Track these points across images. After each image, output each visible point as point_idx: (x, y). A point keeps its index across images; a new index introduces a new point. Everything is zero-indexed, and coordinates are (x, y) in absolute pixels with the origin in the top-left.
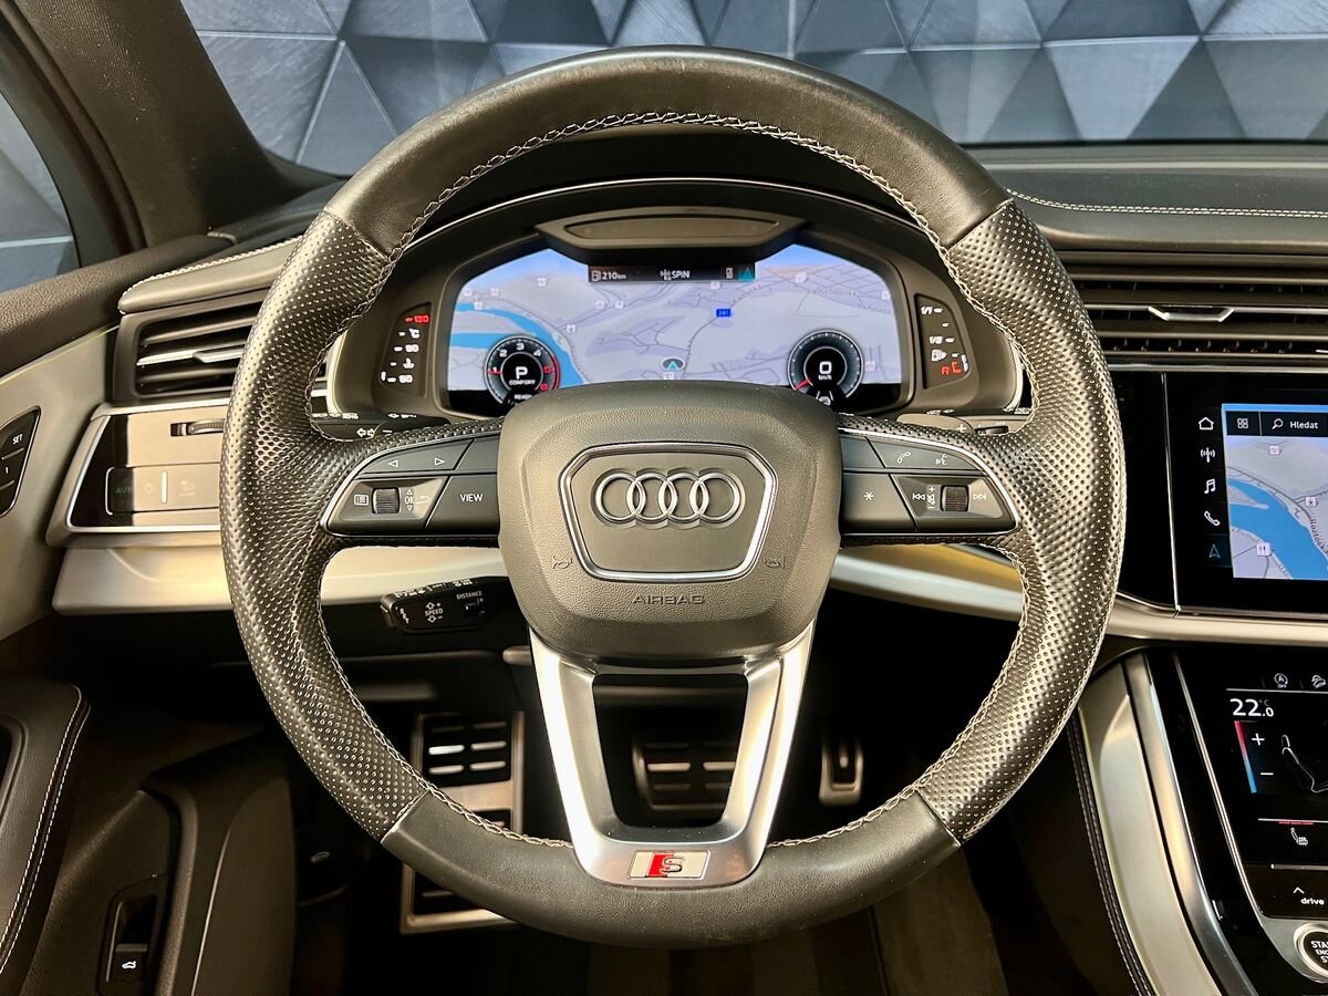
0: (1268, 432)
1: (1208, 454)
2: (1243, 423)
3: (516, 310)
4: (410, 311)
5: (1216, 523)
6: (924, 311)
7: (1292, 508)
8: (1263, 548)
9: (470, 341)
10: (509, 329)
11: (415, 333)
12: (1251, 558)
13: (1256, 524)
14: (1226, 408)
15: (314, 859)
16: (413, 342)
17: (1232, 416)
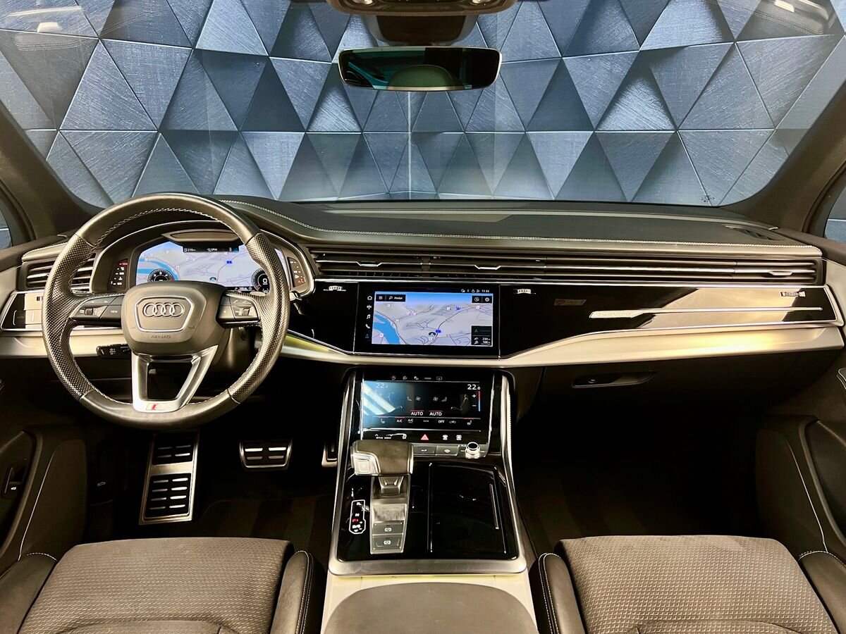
0: (388, 300)
1: (369, 307)
2: (381, 298)
3: (159, 261)
4: (122, 261)
5: (369, 328)
6: (291, 262)
7: (391, 323)
8: (382, 335)
9: (144, 271)
10: (158, 267)
11: (123, 269)
12: (378, 338)
13: (380, 328)
14: (376, 293)
15: (99, 485)
16: (122, 271)
17: (378, 296)
